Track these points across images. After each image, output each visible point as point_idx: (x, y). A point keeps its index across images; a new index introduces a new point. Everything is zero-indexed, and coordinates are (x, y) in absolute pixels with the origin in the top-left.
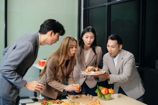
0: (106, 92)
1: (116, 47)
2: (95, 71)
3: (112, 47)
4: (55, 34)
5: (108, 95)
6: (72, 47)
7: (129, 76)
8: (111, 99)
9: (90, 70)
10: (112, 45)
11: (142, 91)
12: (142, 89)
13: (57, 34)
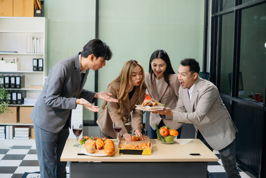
0: (165, 133)
1: (187, 75)
2: (151, 106)
3: (182, 74)
4: (97, 58)
5: (169, 137)
6: (134, 74)
7: (202, 116)
8: (175, 143)
9: (145, 104)
10: (182, 72)
11: (230, 138)
12: (229, 135)
13: (100, 59)
